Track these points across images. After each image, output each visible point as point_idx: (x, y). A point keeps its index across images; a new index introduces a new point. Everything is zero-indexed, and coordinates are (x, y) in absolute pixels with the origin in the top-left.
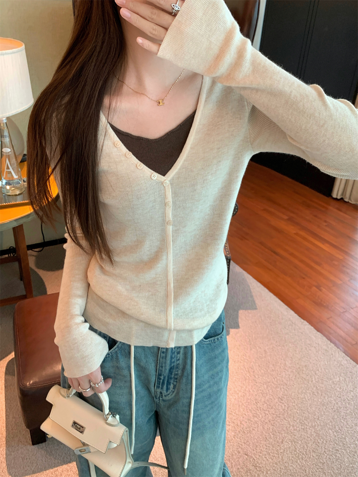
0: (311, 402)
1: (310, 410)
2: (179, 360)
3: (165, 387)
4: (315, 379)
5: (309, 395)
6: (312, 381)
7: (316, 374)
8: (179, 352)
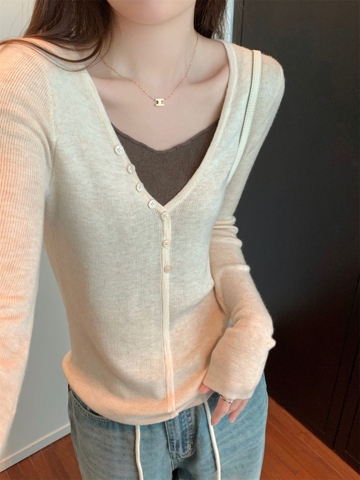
2: (191, 422)
3: (181, 449)
8: (190, 414)
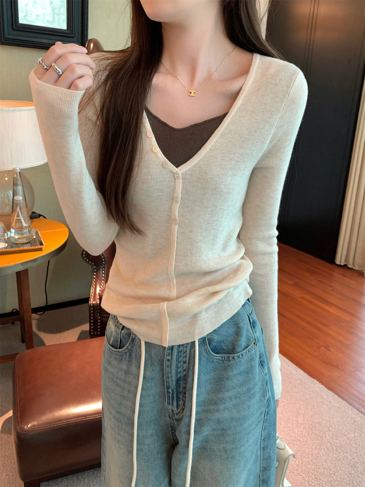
0: (326, 458)
1: (325, 466)
4: (329, 435)
5: (323, 451)
6: (326, 437)
7: (329, 430)
